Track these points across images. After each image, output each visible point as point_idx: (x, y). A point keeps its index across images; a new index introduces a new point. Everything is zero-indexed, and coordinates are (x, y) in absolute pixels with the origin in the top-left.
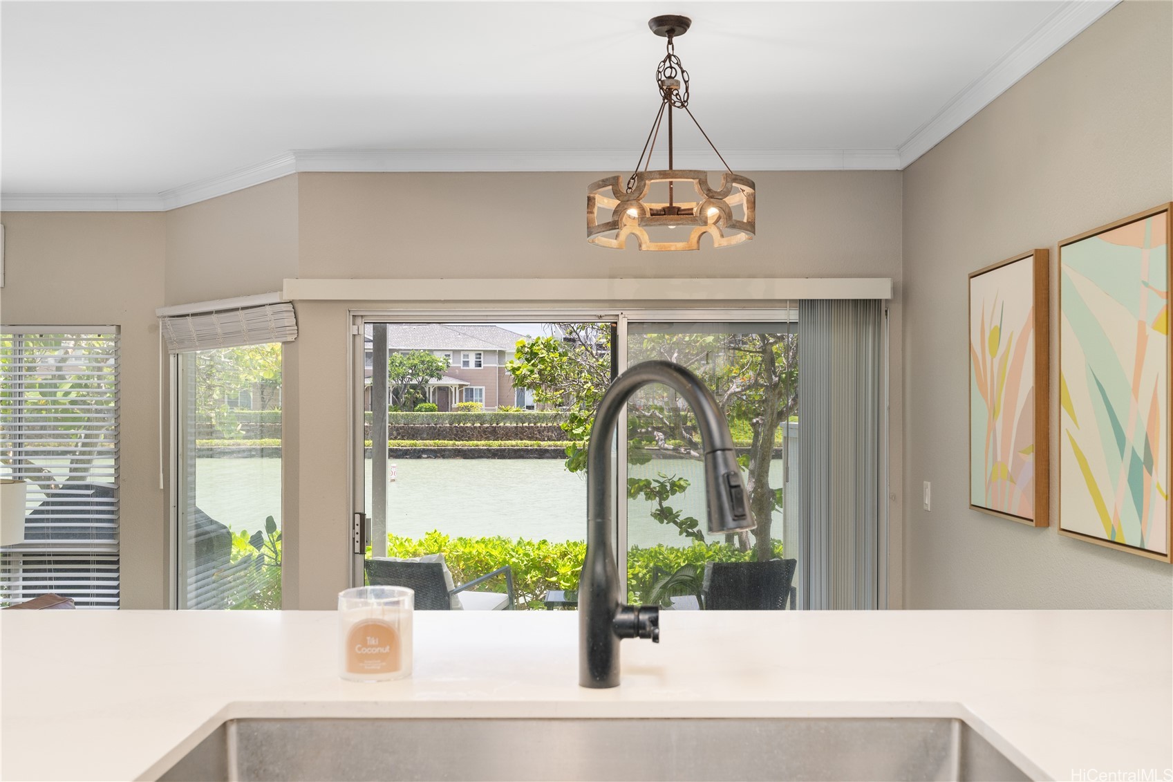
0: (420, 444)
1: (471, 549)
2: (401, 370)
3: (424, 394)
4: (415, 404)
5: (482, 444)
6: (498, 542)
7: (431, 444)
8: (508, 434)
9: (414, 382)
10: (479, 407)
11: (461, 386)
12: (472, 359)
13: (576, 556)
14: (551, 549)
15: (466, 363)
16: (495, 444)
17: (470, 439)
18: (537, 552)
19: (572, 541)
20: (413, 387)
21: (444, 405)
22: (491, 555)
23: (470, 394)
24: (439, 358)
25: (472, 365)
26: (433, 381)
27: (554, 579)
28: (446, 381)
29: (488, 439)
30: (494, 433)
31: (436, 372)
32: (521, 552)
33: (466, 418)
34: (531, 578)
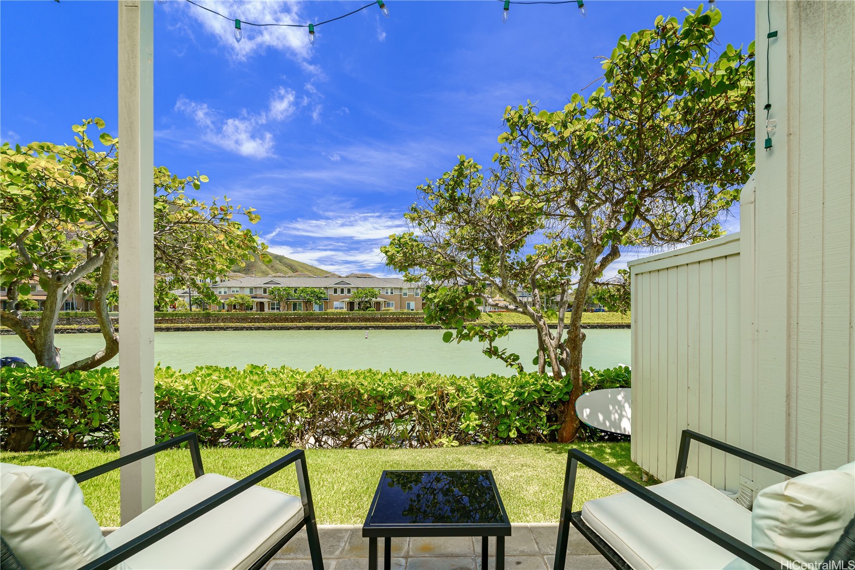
0: (368, 324)
1: (346, 380)
2: (361, 295)
3: (370, 304)
4: (367, 309)
5: (393, 324)
6: (368, 374)
7: (372, 324)
8: (403, 320)
9: (366, 300)
10: (392, 309)
11: (385, 301)
12: (389, 291)
13: (429, 385)
14: (410, 379)
15: (387, 293)
16: (398, 324)
17: (388, 322)
18: (399, 382)
19: (426, 372)
20: (366, 302)
21: (378, 309)
22: (362, 385)
23: (388, 305)
24: (376, 291)
25: (389, 294)
26: (374, 299)
27: (412, 403)
28: (379, 299)
29: (395, 322)
30: (398, 320)
31: (375, 296)
32: (386, 382)
33: (386, 314)
34: (394, 402)
